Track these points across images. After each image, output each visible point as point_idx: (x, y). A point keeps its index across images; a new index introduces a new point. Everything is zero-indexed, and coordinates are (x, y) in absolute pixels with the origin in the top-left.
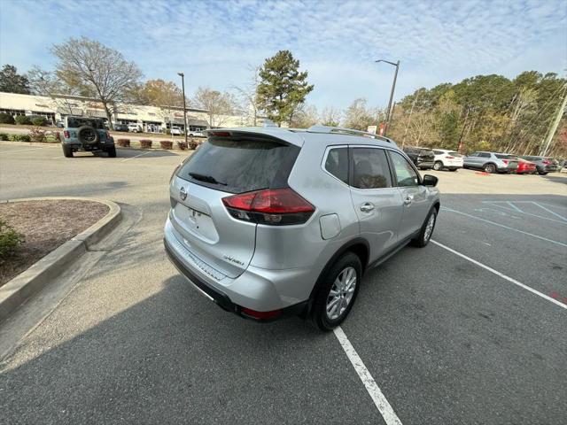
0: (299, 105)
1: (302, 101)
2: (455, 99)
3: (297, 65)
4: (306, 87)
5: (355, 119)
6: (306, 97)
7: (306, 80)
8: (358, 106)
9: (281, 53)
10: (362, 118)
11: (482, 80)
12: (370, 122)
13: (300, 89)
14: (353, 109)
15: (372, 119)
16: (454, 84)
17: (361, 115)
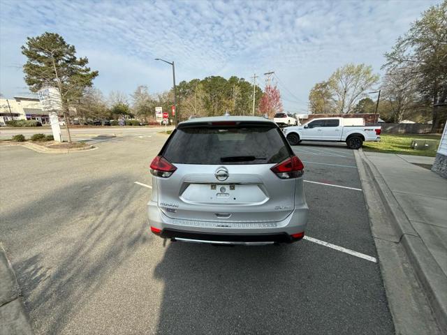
0: (87, 88)
1: (90, 84)
2: (204, 89)
3: (73, 49)
4: (90, 72)
5: (143, 102)
6: (93, 81)
7: (87, 66)
8: (142, 91)
9: (48, 34)
10: (148, 101)
11: (214, 79)
12: (156, 104)
13: (84, 73)
14: (138, 93)
15: (155, 102)
16: (201, 80)
17: (147, 98)
